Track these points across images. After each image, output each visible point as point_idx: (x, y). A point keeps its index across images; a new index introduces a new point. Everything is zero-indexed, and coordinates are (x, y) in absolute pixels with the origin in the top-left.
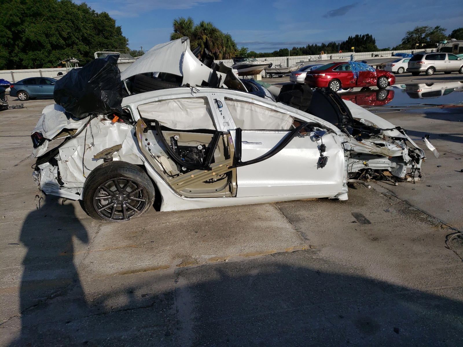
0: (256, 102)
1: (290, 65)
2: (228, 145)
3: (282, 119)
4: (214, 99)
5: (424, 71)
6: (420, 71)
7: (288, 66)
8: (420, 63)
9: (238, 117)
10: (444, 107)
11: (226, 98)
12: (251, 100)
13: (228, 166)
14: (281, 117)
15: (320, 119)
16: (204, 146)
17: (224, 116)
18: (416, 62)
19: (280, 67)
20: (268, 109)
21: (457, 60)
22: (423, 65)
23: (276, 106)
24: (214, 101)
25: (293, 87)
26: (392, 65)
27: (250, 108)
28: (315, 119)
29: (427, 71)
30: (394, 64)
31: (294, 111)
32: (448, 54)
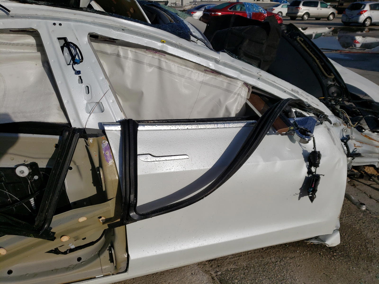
0: (171, 50)
1: (184, 4)
2: (101, 165)
3: (228, 91)
4: (59, 39)
5: (300, 16)
6: (297, 16)
7: (182, 5)
8: (298, 9)
9: (129, 83)
10: (341, 52)
11: (94, 37)
12: (160, 44)
13: (103, 218)
14: (225, 85)
15: (300, 91)
16: (33, 166)
17: (88, 87)
18: (295, 7)
19: (176, 5)
20: (198, 66)
21: (327, 7)
22: (300, 10)
23: (217, 61)
24: (58, 45)
25: (232, 20)
26: (273, 9)
27: (157, 64)
28: (292, 90)
29: (302, 17)
30: (274, 8)
31: (255, 74)
32: (321, 2)
